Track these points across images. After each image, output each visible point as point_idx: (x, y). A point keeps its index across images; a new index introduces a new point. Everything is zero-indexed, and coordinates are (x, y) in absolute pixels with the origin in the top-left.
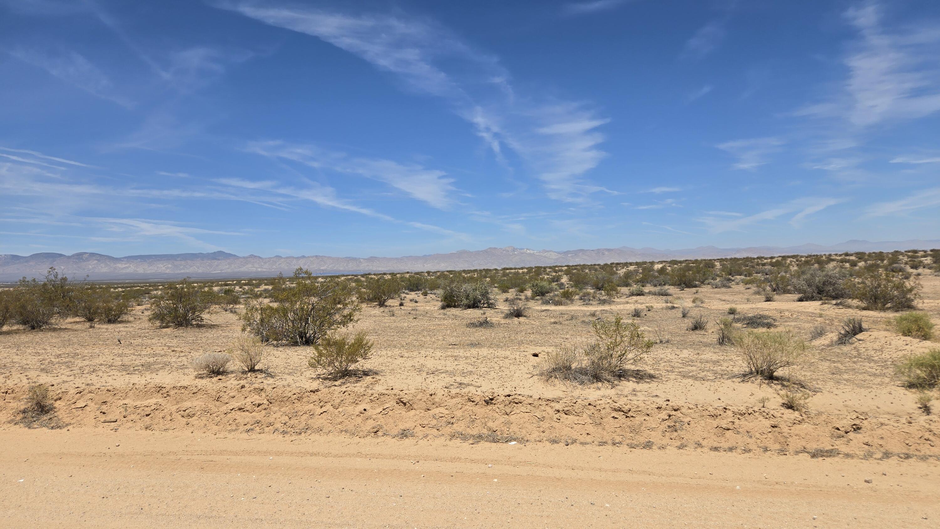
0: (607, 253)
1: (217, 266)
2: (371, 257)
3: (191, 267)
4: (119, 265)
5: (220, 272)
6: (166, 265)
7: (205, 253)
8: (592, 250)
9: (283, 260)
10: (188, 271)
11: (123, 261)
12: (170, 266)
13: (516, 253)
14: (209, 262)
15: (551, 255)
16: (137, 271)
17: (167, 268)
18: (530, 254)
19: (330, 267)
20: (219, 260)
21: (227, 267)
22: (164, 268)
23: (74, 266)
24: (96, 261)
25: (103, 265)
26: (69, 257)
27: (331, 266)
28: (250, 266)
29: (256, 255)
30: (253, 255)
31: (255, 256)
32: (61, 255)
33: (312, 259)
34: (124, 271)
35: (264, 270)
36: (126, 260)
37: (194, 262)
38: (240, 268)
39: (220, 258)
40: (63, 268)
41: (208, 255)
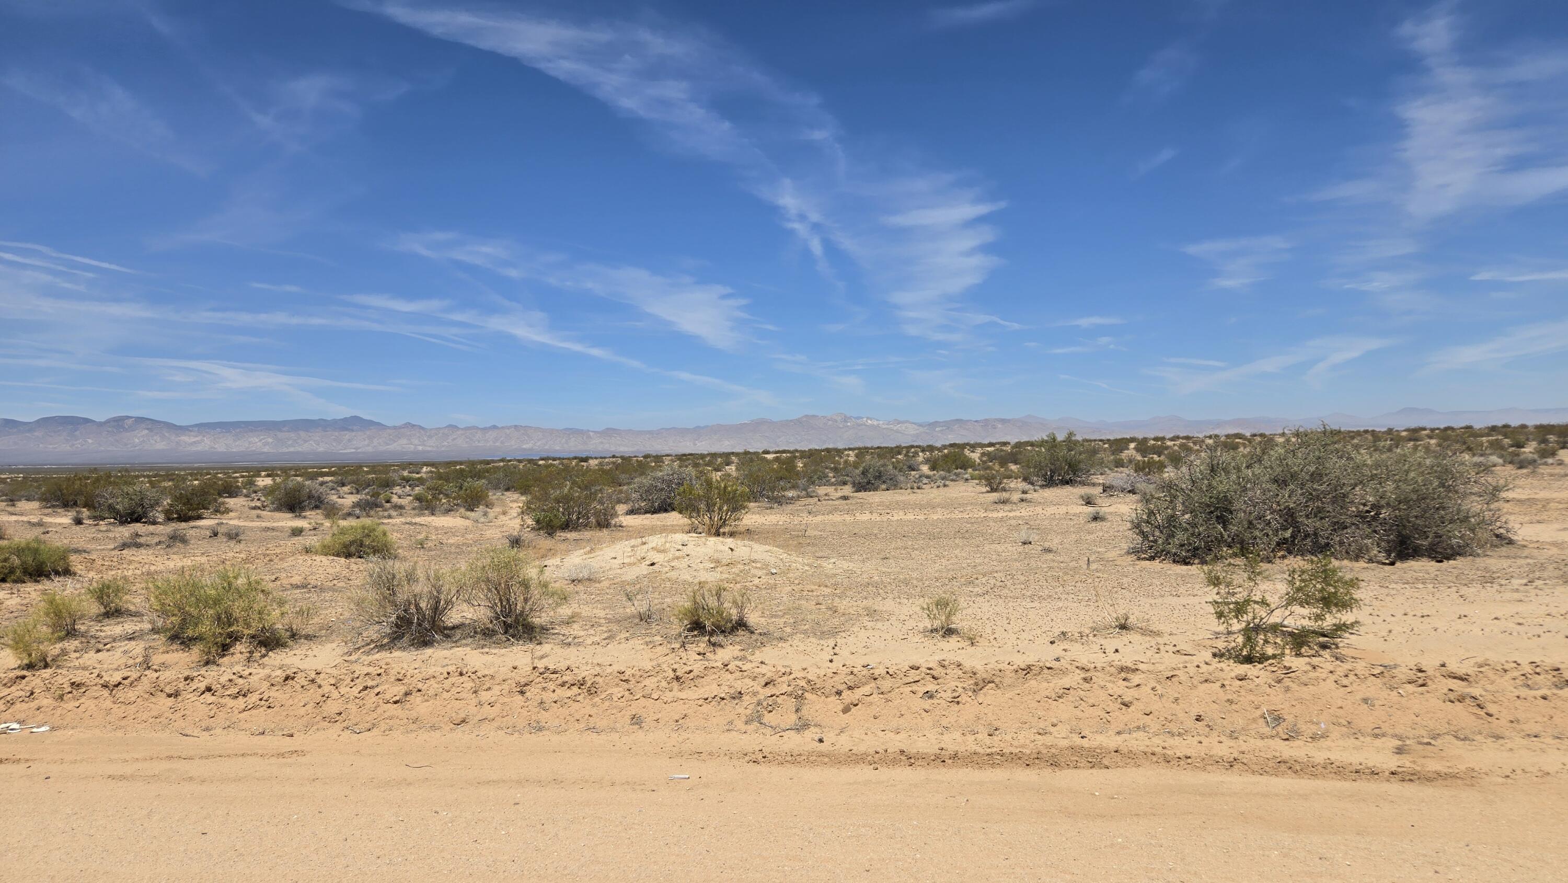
0: (1000, 426)
1: (349, 440)
2: (608, 429)
3: (306, 442)
4: (185, 438)
5: (354, 450)
6: (264, 439)
7: (329, 419)
8: (976, 421)
9: (459, 432)
10: (300, 449)
11: (191, 431)
12: (270, 440)
13: (849, 424)
14: (337, 434)
15: (906, 428)
16: (215, 448)
17: (266, 444)
18: (872, 426)
19: (539, 444)
20: (353, 431)
21: (366, 442)
22: (260, 444)
23: (110, 439)
24: (146, 431)
25: (157, 438)
26: (101, 424)
28: (404, 441)
29: (414, 423)
30: (409, 423)
31: (414, 426)
32: (87, 421)
33: (508, 431)
34: (194, 449)
35: (429, 449)
36: (196, 429)
37: (311, 434)
38: (388, 444)
39: (355, 428)
40: (90, 441)
41: (335, 422)
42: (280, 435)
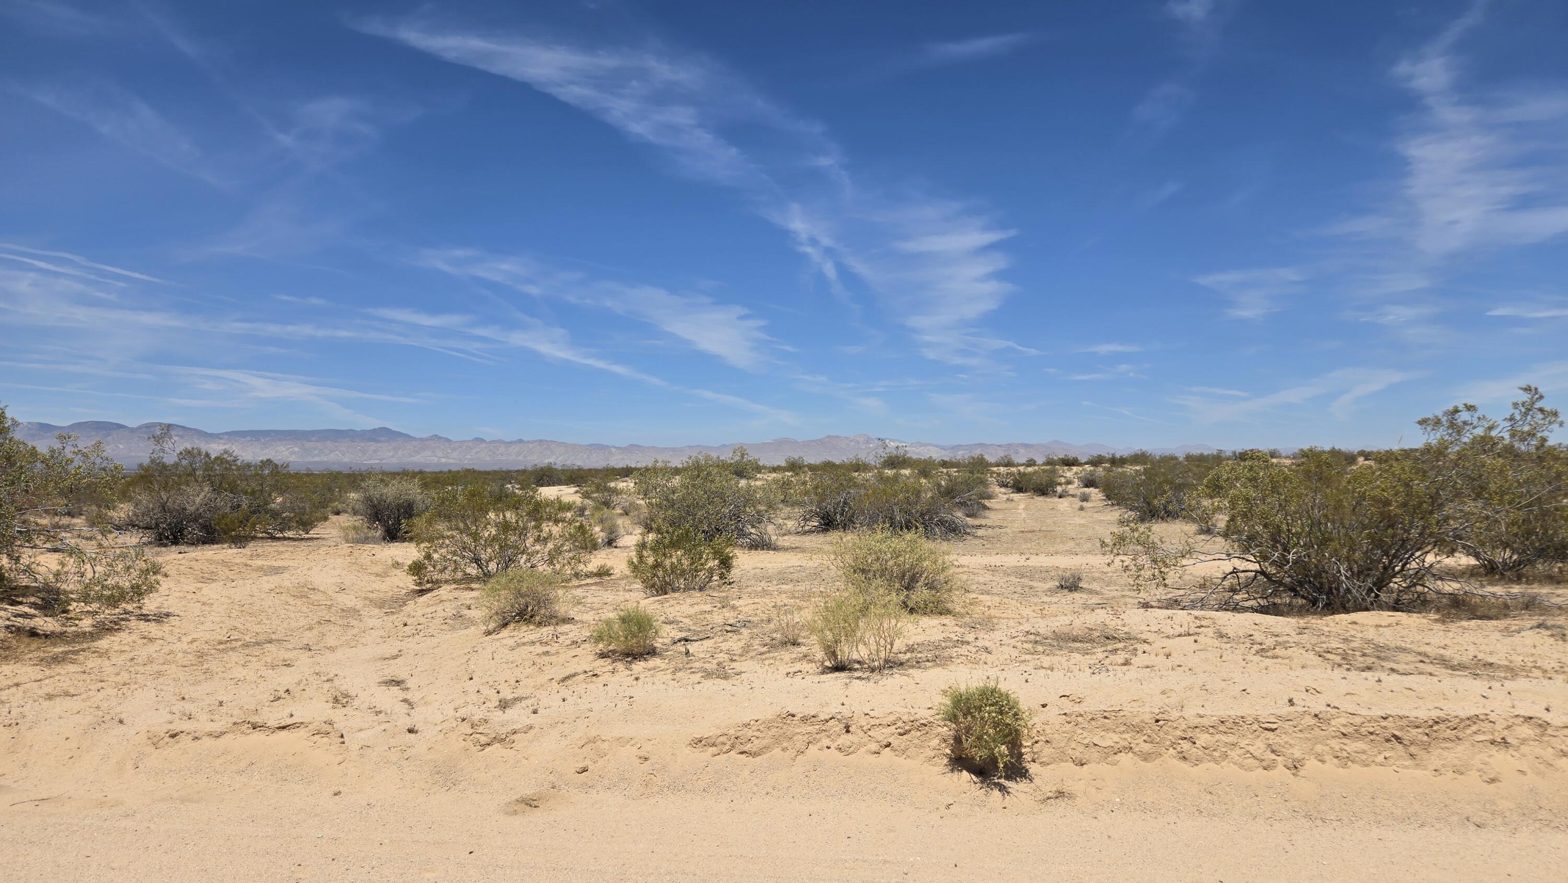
0: (1022, 451)
1: (375, 452)
3: (332, 451)
4: (214, 446)
5: (378, 461)
6: (291, 448)
7: (358, 429)
8: (999, 446)
9: (484, 445)
10: (325, 459)
11: (221, 439)
12: (296, 449)
13: (871, 445)
14: (363, 444)
15: (929, 450)
17: (293, 453)
19: (560, 459)
20: (380, 441)
21: (391, 454)
22: (286, 453)
23: (141, 444)
24: (177, 438)
26: (132, 430)
27: (562, 458)
28: (429, 453)
29: (441, 436)
30: (436, 436)
31: (440, 438)
32: (120, 426)
33: (531, 446)
35: (451, 461)
36: (227, 437)
37: (337, 444)
38: (413, 456)
39: (383, 439)
40: (121, 446)
41: (364, 432)
42: (308, 445)
